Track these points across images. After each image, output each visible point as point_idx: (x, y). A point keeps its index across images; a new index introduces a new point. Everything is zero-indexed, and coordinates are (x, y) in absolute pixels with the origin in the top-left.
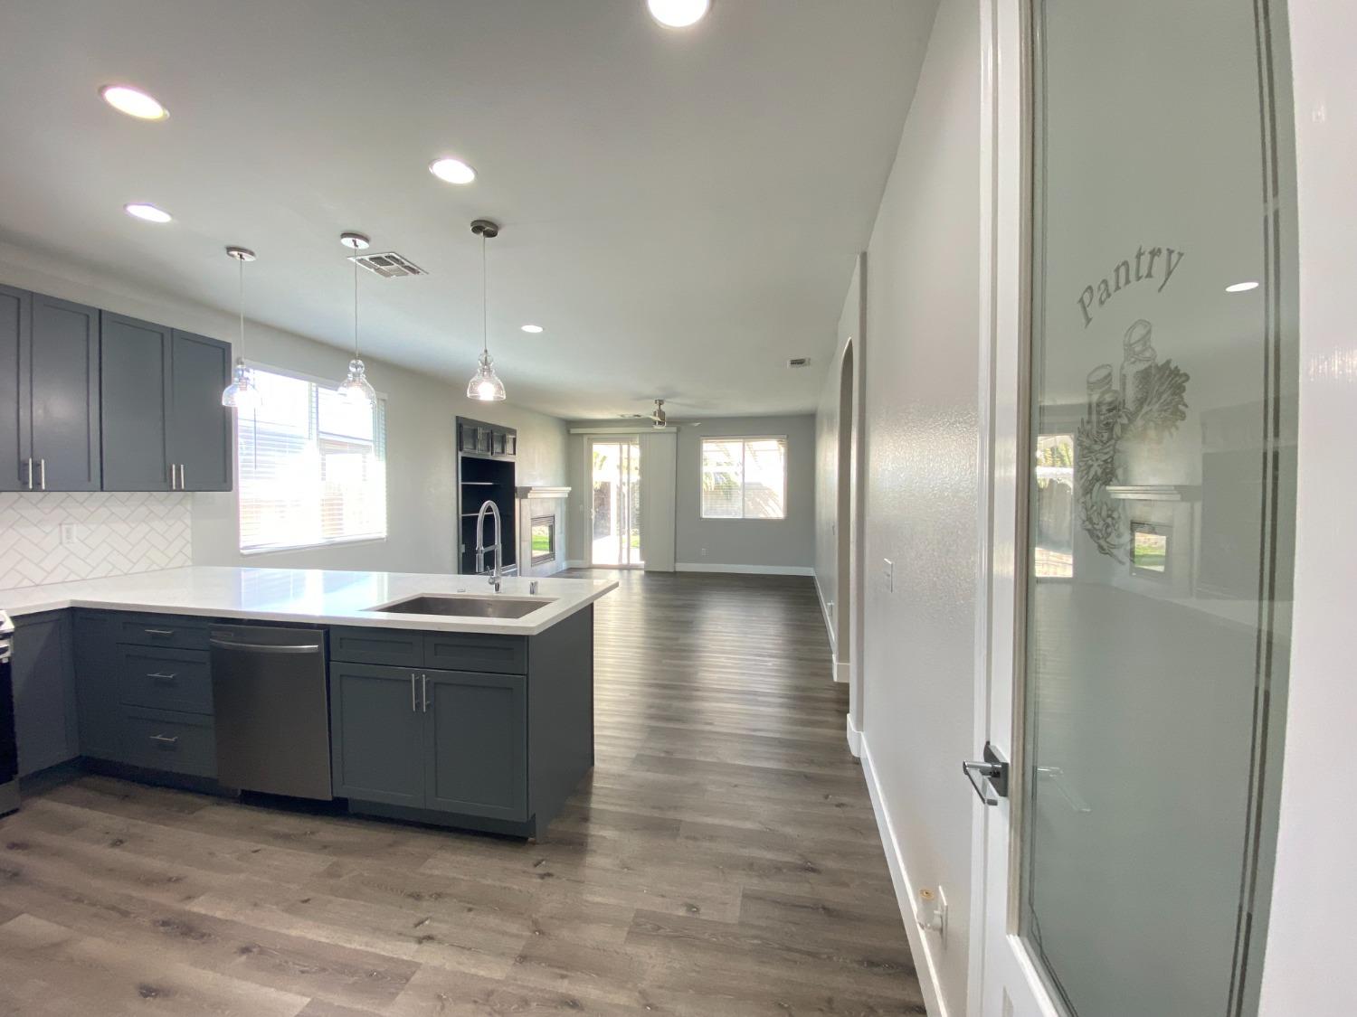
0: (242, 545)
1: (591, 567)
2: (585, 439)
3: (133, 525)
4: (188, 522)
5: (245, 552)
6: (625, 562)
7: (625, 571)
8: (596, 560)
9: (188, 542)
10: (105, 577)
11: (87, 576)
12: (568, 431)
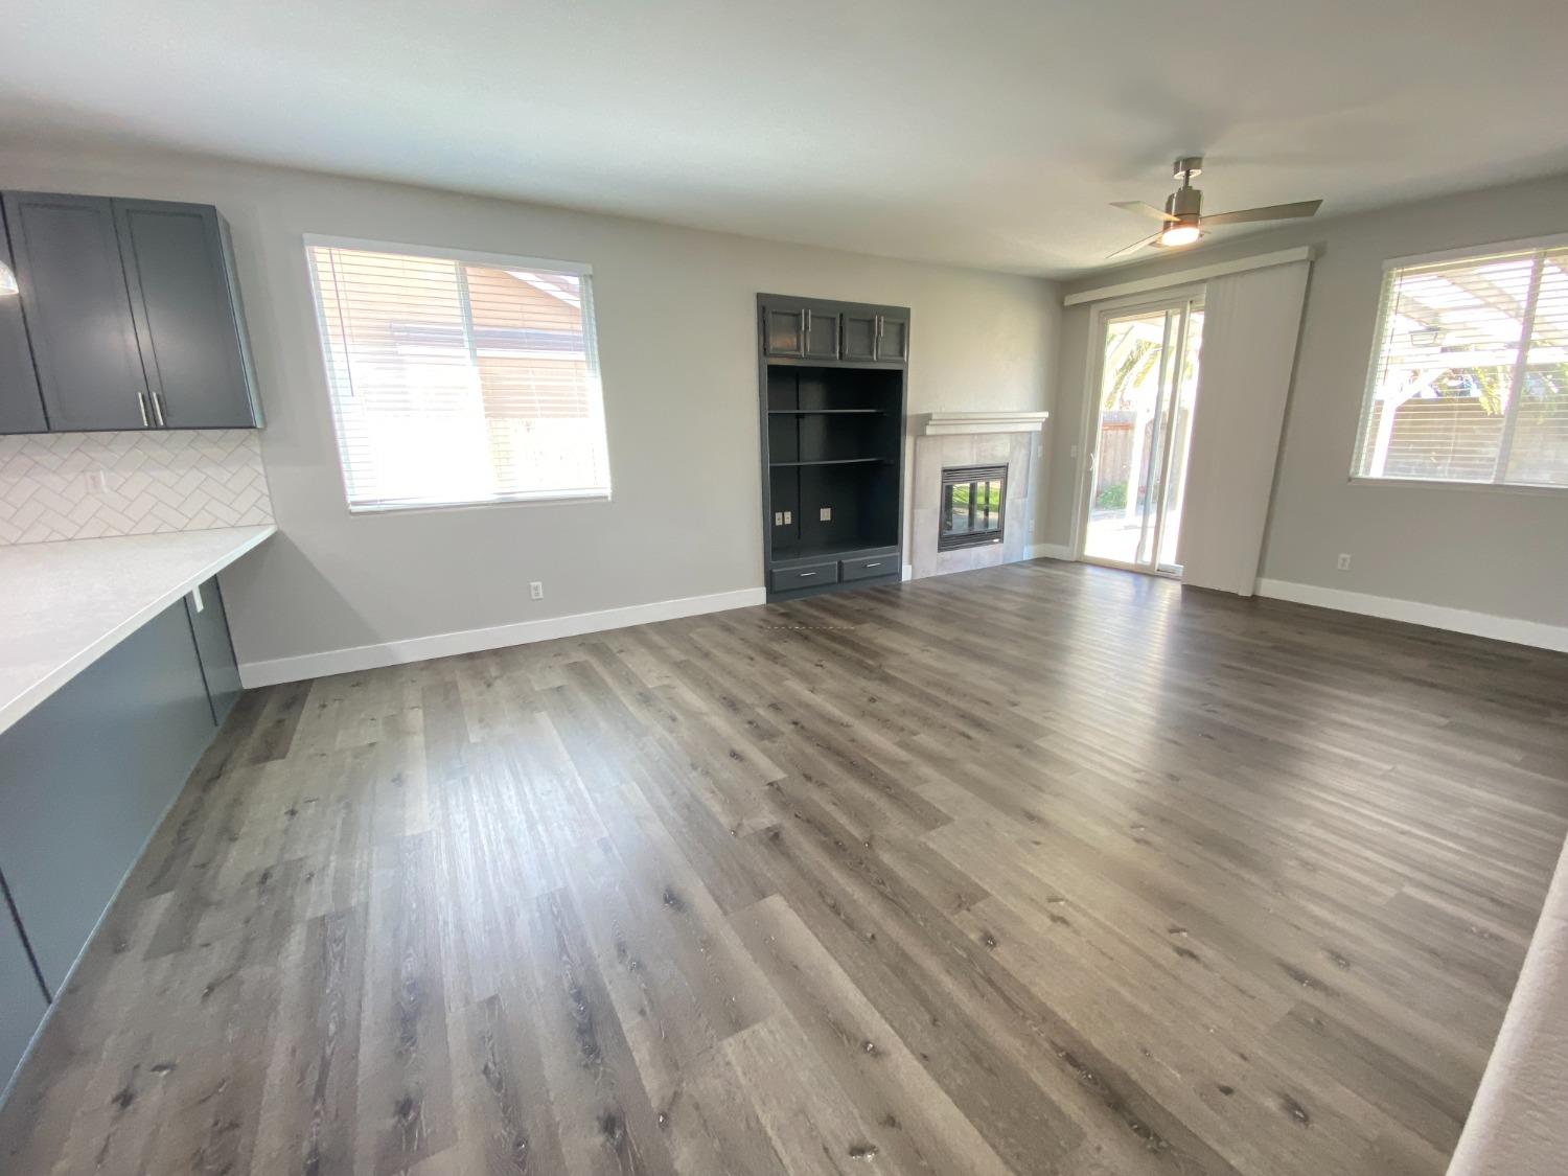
0: (350, 499)
1: (1082, 562)
2: (1094, 312)
3: (182, 472)
4: (260, 469)
5: (354, 509)
6: (1147, 558)
7: (1145, 581)
8: (1092, 550)
9: (263, 494)
10: (154, 533)
11: (131, 530)
12: (1062, 302)
